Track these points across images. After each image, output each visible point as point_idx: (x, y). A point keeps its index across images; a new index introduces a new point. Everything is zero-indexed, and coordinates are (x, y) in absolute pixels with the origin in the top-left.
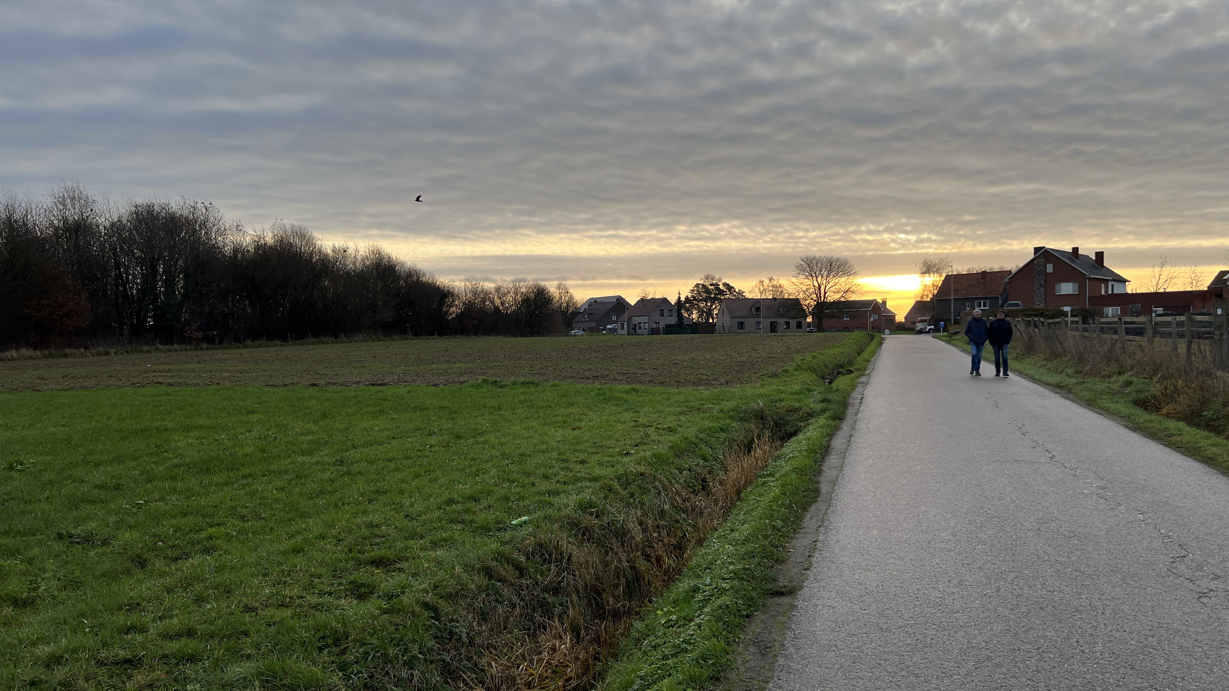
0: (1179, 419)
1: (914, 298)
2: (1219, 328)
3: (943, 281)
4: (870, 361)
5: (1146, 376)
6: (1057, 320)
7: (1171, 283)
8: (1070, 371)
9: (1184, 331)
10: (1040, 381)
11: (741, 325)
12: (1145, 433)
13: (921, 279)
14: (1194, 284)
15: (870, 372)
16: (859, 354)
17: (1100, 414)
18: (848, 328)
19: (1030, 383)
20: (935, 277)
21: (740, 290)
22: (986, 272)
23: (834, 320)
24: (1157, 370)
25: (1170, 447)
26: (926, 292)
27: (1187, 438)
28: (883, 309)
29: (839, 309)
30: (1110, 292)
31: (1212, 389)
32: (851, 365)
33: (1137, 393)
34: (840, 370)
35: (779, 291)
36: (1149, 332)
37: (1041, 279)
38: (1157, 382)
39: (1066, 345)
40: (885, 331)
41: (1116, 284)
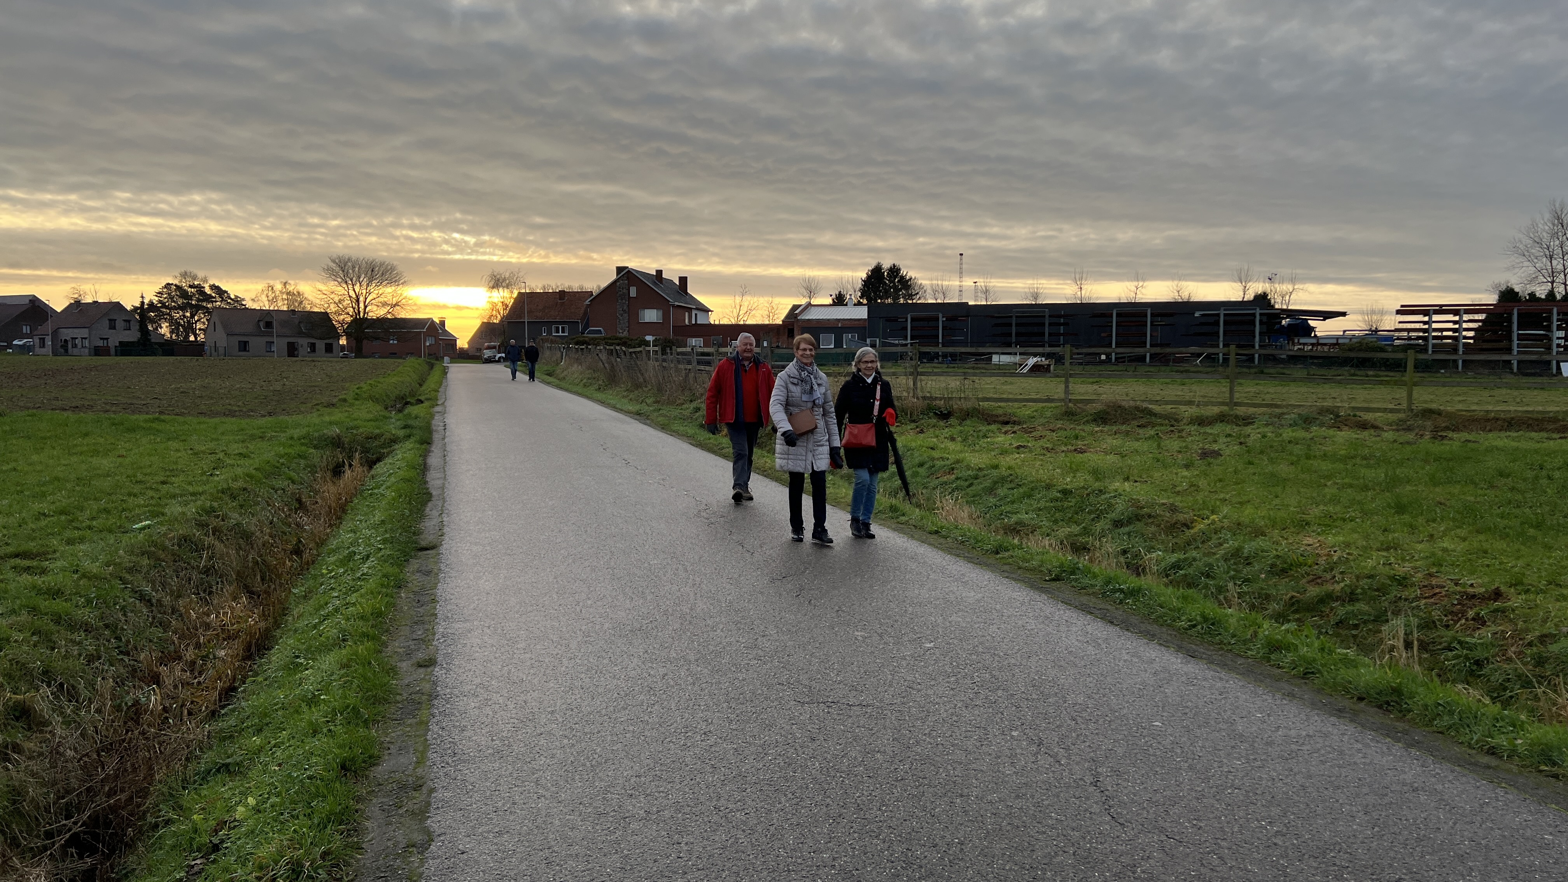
1: (480, 318)
3: (515, 299)
4: (438, 391)
6: (638, 349)
7: (751, 315)
8: (649, 401)
11: (244, 346)
13: (489, 294)
14: (771, 317)
15: (445, 402)
16: (421, 385)
18: (398, 353)
20: (505, 294)
21: (237, 297)
22: (564, 291)
23: (376, 343)
26: (494, 312)
28: (441, 331)
29: (384, 329)
30: (694, 322)
32: (416, 395)
34: (406, 400)
35: (296, 301)
37: (624, 304)
39: (647, 376)
40: (446, 359)
41: (700, 314)
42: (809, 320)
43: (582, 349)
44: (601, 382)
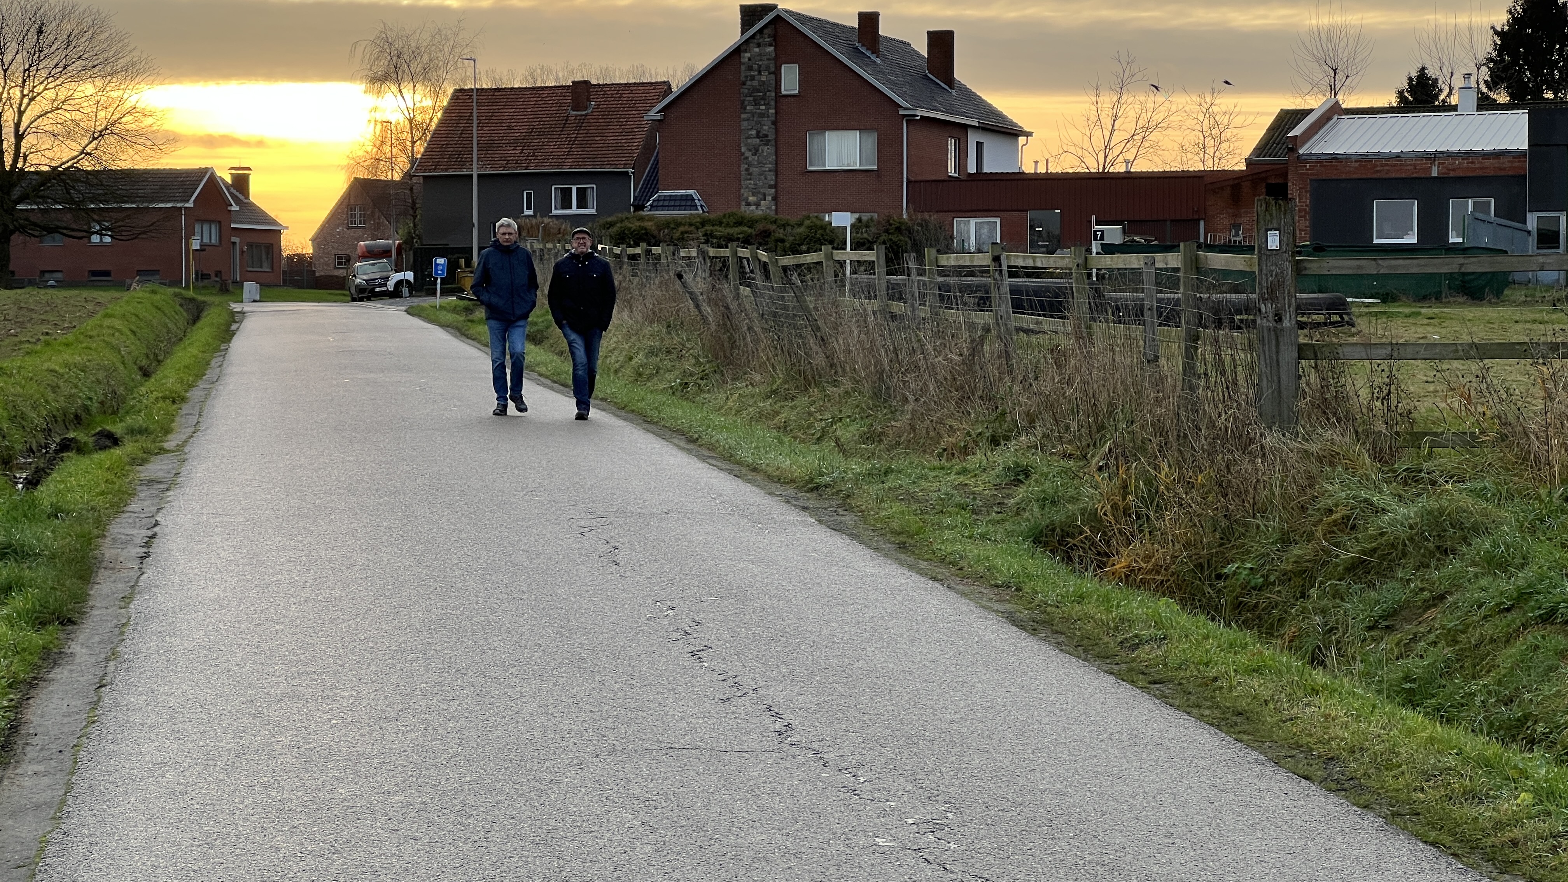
0: (1163, 589)
1: (348, 167)
2: (1271, 295)
3: (447, 111)
4: (184, 400)
5: (1070, 449)
6: (810, 258)
7: (1146, 144)
8: (848, 432)
9: (1177, 302)
10: (755, 470)
12: (1062, 638)
13: (371, 99)
14: (1210, 151)
15: (186, 442)
16: (146, 374)
17: (934, 579)
18: (107, 273)
19: (722, 475)
20: (418, 97)
22: (587, 83)
23: (56, 242)
24: (1101, 428)
25: (1132, 682)
26: (387, 149)
27: (1177, 650)
28: (235, 208)
29: (72, 201)
30: (972, 169)
31: (1251, 490)
32: (115, 413)
33: (1043, 508)
34: (71, 435)
36: (1080, 302)
37: (761, 115)
38: (1100, 469)
39: (837, 345)
40: (250, 288)
41: (991, 145)
42: (1334, 157)
43: (633, 257)
44: (688, 365)
